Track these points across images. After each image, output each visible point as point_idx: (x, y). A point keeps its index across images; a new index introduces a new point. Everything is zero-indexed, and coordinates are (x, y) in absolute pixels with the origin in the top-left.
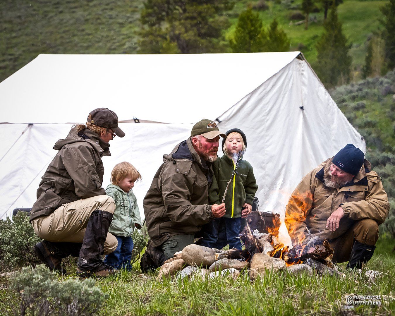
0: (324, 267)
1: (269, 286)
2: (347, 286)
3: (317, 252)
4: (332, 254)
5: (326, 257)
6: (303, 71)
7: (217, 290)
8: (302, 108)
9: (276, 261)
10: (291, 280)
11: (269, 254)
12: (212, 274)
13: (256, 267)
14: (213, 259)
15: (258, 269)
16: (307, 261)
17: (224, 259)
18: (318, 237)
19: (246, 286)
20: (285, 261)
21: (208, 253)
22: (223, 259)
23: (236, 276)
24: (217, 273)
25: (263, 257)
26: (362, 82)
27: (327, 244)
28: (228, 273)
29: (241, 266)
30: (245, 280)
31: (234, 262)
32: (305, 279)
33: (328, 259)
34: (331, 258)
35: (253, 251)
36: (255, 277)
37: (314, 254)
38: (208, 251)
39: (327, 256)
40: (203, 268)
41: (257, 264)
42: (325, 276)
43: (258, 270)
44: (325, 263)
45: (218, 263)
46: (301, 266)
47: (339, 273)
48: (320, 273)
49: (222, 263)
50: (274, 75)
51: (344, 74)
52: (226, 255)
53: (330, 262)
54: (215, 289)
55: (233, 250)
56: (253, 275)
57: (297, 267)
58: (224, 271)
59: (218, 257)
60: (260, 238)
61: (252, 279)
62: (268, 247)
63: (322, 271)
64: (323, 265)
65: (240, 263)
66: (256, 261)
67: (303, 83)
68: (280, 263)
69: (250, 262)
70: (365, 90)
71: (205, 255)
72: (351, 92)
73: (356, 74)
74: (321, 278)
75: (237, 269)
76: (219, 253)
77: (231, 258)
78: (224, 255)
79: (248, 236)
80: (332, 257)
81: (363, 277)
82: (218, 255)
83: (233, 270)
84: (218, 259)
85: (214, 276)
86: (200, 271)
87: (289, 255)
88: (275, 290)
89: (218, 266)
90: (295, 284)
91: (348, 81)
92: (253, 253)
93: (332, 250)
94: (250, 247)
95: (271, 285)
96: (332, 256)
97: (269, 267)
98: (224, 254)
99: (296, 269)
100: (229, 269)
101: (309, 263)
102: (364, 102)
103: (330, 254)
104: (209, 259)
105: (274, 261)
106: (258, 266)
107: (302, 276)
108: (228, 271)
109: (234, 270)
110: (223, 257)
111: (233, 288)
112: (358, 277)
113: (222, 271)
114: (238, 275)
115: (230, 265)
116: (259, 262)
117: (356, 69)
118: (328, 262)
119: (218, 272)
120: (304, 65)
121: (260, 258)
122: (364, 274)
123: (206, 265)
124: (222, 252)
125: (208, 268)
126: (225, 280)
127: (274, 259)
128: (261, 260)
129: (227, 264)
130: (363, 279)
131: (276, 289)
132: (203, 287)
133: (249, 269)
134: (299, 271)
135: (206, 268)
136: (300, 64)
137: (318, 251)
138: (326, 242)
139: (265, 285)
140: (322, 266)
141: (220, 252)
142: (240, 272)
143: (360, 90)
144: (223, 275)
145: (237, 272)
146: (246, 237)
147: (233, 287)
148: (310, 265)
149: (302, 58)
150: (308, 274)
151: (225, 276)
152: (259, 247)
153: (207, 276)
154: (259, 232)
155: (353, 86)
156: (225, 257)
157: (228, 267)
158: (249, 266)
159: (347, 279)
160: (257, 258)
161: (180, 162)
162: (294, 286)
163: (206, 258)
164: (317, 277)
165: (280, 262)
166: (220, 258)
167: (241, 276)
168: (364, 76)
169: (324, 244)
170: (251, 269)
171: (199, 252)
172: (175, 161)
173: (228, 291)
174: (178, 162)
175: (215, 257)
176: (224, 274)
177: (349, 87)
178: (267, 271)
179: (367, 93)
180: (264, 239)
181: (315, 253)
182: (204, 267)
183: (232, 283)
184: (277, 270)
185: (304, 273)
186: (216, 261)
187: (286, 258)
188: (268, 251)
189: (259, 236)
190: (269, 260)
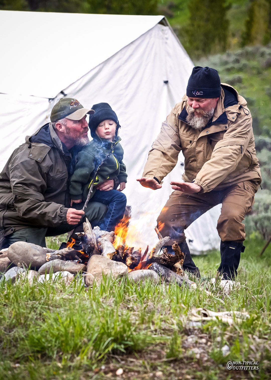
0: (172, 274)
1: (106, 295)
2: (197, 298)
3: (165, 256)
4: (182, 260)
5: (175, 263)
6: (167, 39)
7: (45, 297)
8: (166, 82)
9: (116, 265)
10: (132, 289)
11: (109, 256)
12: (41, 278)
13: (93, 271)
14: (43, 259)
15: (95, 273)
16: (153, 266)
17: (57, 260)
18: (168, 238)
19: (79, 293)
20: (128, 266)
21: (38, 252)
22: (55, 260)
23: (69, 281)
24: (48, 276)
25: (102, 259)
26: (239, 51)
27: (177, 247)
28: (60, 277)
29: (76, 270)
30: (79, 285)
31: (68, 264)
32: (149, 287)
33: (178, 265)
34: (181, 264)
35: (92, 252)
36: (91, 283)
37: (161, 258)
38: (38, 250)
39: (176, 261)
40: (31, 270)
41: (95, 268)
42: (173, 284)
43: (95, 275)
44: (174, 269)
45: (50, 264)
46: (146, 272)
47: (189, 282)
48: (167, 281)
49: (53, 265)
50: (132, 43)
51: (220, 40)
52: (59, 256)
53: (180, 269)
54: (42, 296)
55: (68, 251)
56: (89, 280)
57: (141, 272)
58: (55, 274)
59: (49, 258)
60: (100, 237)
61: (88, 285)
62: (109, 248)
63: (169, 279)
64: (172, 271)
65: (75, 265)
66: (93, 264)
67: (168, 54)
68: (122, 268)
69: (86, 264)
70: (243, 61)
71: (35, 255)
72: (226, 63)
73: (234, 41)
74: (168, 287)
75: (72, 272)
76: (51, 253)
77: (65, 259)
78: (57, 256)
79: (86, 234)
80: (183, 263)
81: (217, 287)
82: (50, 255)
83: (66, 273)
84: (50, 260)
85: (44, 280)
86: (28, 273)
87: (132, 259)
88: (112, 300)
89: (49, 268)
90: (136, 294)
91: (224, 49)
92: (91, 253)
93: (182, 255)
94: (88, 247)
95: (108, 293)
96: (182, 261)
97: (108, 272)
98: (57, 254)
99: (140, 276)
100: (61, 272)
101: (155, 268)
102: (241, 75)
103: (180, 259)
104: (39, 259)
105: (114, 264)
106: (95, 270)
107: (146, 283)
108: (60, 274)
109: (68, 274)
110: (55, 258)
111: (65, 296)
112: (211, 287)
113: (53, 274)
114: (71, 279)
115: (63, 267)
116: (97, 266)
117: (234, 35)
118: (177, 268)
119: (49, 274)
120: (168, 31)
121: (98, 261)
122: (218, 285)
123: (35, 267)
124: (55, 252)
125: (37, 270)
126: (56, 286)
127: (114, 263)
128: (100, 263)
129: (59, 266)
130: (216, 290)
131: (114, 299)
132: (28, 293)
133: (85, 273)
134: (143, 278)
135: (34, 270)
136: (163, 30)
137: (167, 256)
138: (176, 245)
139: (101, 294)
140: (170, 272)
141: (53, 252)
142: (74, 276)
143: (237, 61)
144: (53, 279)
145: (71, 276)
146: (85, 234)
147: (64, 294)
148: (156, 271)
149: (165, 24)
150: (153, 283)
151: (56, 280)
152: (98, 247)
153: (35, 279)
154: (100, 230)
155: (229, 55)
156: (58, 258)
157: (61, 270)
158: (85, 270)
159: (197, 290)
160: (94, 260)
161: (35, 146)
162: (136, 295)
163: (35, 258)
164: (164, 286)
165: (121, 266)
166: (52, 259)
167: (74, 281)
168: (242, 45)
169: (174, 247)
170: (87, 274)
171: (27, 251)
172: (31, 145)
173: (58, 298)
174: (33, 146)
175: (47, 257)
176: (55, 277)
177: (224, 57)
178: (105, 277)
179: (245, 66)
180: (105, 238)
181: (163, 258)
182: (32, 268)
183: (64, 288)
184: (117, 275)
185: (148, 281)
186: (47, 261)
187: (129, 262)
188: (108, 253)
189: (100, 235)
190: (108, 264)
